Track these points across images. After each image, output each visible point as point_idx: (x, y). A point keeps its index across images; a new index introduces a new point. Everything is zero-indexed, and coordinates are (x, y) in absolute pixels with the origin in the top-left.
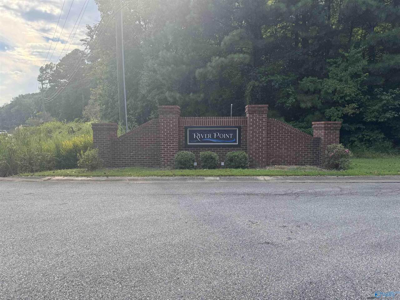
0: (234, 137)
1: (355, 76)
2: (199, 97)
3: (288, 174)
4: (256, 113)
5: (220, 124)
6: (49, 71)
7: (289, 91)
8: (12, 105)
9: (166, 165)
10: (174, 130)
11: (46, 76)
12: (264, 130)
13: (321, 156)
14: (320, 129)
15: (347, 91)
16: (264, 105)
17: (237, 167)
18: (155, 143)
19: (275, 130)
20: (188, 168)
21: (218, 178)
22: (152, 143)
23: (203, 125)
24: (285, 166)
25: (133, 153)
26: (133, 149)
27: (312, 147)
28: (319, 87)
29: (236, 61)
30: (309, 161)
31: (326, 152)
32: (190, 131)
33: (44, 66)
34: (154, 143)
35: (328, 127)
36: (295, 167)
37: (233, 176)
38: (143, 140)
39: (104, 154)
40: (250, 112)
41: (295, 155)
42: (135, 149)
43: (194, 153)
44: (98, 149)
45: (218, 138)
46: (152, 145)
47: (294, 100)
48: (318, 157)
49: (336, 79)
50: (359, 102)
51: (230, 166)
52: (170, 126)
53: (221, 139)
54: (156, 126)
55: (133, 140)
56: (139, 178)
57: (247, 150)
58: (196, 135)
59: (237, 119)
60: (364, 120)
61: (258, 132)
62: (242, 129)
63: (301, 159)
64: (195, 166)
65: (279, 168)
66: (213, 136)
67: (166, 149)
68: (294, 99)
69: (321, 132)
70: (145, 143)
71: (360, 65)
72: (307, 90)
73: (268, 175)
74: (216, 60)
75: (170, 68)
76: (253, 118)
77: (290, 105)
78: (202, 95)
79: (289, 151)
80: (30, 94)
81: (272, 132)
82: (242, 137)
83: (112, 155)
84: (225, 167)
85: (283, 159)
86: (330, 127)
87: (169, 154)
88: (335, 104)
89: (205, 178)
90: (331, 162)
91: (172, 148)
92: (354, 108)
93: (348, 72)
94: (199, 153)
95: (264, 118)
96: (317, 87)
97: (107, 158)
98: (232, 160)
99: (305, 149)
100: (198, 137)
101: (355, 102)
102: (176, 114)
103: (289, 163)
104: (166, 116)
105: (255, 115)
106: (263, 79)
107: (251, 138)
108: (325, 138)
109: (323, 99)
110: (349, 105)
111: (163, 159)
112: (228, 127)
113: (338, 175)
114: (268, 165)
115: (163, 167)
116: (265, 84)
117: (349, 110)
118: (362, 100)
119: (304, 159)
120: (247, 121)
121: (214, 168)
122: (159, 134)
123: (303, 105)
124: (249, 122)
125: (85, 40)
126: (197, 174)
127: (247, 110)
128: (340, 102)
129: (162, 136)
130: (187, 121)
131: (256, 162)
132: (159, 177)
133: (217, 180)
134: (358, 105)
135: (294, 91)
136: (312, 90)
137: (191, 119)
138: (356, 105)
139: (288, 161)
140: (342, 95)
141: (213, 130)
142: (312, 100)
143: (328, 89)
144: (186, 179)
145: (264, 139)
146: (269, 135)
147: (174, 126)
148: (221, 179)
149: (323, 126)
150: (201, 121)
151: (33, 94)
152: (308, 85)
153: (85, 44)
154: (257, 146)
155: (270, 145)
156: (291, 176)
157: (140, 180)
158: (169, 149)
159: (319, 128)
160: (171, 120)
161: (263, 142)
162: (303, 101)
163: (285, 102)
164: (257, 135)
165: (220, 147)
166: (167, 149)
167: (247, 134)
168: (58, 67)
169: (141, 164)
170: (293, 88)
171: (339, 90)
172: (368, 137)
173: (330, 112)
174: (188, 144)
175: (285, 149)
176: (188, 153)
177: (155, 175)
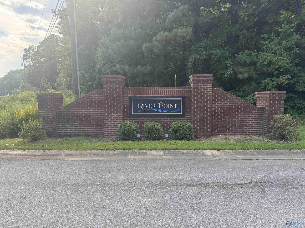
0: (179, 106)
1: (289, 49)
2: (146, 69)
3: (237, 147)
4: (200, 83)
5: (165, 94)
6: (31, 51)
7: (228, 63)
8: (5, 78)
9: (110, 135)
10: (118, 100)
11: (29, 56)
12: (209, 100)
13: (265, 126)
14: (265, 98)
15: (282, 63)
16: (209, 75)
17: (182, 139)
18: (100, 113)
19: (219, 100)
20: (131, 140)
21: (162, 153)
22: (96, 113)
23: (147, 95)
24: (230, 137)
25: (78, 123)
26: (77, 119)
27: (256, 117)
28: (255, 60)
29: (180, 35)
30: (254, 130)
31: (272, 122)
32: (134, 100)
33: (27, 48)
34: (98, 113)
35: (273, 96)
36: (241, 137)
37: (177, 149)
38: (87, 110)
39: (48, 124)
40: (195, 81)
41: (239, 125)
42: (79, 119)
43: (138, 123)
44: (42, 119)
45: (162, 108)
46: (97, 115)
47: (232, 72)
48: (263, 126)
49: (270, 52)
50: (291, 73)
51: (174, 137)
52: (114, 96)
53: (165, 109)
54: (100, 96)
55: (77, 110)
56: (78, 152)
57: (191, 119)
58: (141, 105)
59: (181, 88)
60: (296, 89)
61: (203, 102)
62: (186, 99)
63: (245, 129)
64: (139, 138)
65: (225, 139)
66: (157, 106)
67: (109, 120)
68: (232, 70)
69: (266, 102)
70: (89, 113)
71: (294, 40)
72: (243, 62)
73: (216, 149)
74: (161, 35)
75: (120, 44)
76: (198, 88)
77: (228, 76)
78: (149, 68)
79: (234, 121)
80: (19, 69)
81: (216, 102)
82: (186, 107)
83: (57, 125)
84: (170, 138)
85: (228, 129)
86: (275, 97)
87: (112, 124)
88: (270, 75)
89: (148, 152)
90: (278, 133)
91: (115, 118)
92: (288, 79)
93: (282, 46)
94: (143, 123)
95: (209, 88)
96: (253, 60)
97: (51, 128)
98: (177, 131)
99: (249, 119)
100: (143, 107)
101: (288, 73)
102: (119, 84)
103: (234, 133)
104: (109, 86)
105: (199, 84)
106: (204, 53)
107: (196, 108)
108: (269, 108)
109: (258, 71)
110: (283, 76)
111: (107, 129)
112: (172, 97)
113: (290, 149)
114: (213, 135)
115: (107, 137)
116: (205, 58)
117: (283, 80)
118: (294, 71)
119: (249, 129)
120: (191, 91)
121: (158, 139)
122: (102, 104)
123: (240, 76)
124: (194, 92)
125: (59, 27)
126: (140, 147)
127: (191, 80)
128: (275, 73)
129: (105, 106)
130: (131, 91)
131: (200, 132)
132: (99, 152)
133: (160, 155)
134: (291, 76)
135: (232, 63)
136: (248, 62)
137: (135, 89)
138: (289, 76)
139: (232, 131)
140: (276, 67)
141: (157, 100)
142: (249, 71)
143: (264, 61)
144: (127, 153)
145: (209, 109)
146: (214, 105)
147: (118, 96)
148: (165, 154)
149: (268, 96)
150: (145, 91)
151: (21, 70)
152: (245, 58)
153: (59, 30)
154: (202, 116)
155: (215, 115)
156: (240, 149)
157: (77, 155)
158: (113, 120)
159: (263, 98)
160: (115, 90)
161: (208, 112)
162: (241, 73)
163: (224, 74)
164: (202, 105)
165: (164, 117)
166: (111, 120)
167: (191, 104)
168: (39, 48)
169: (85, 134)
170: (231, 61)
171: (274, 62)
172: (300, 105)
173: (265, 82)
174: (132, 114)
175: (229, 119)
176: (132, 124)
177: (95, 149)
